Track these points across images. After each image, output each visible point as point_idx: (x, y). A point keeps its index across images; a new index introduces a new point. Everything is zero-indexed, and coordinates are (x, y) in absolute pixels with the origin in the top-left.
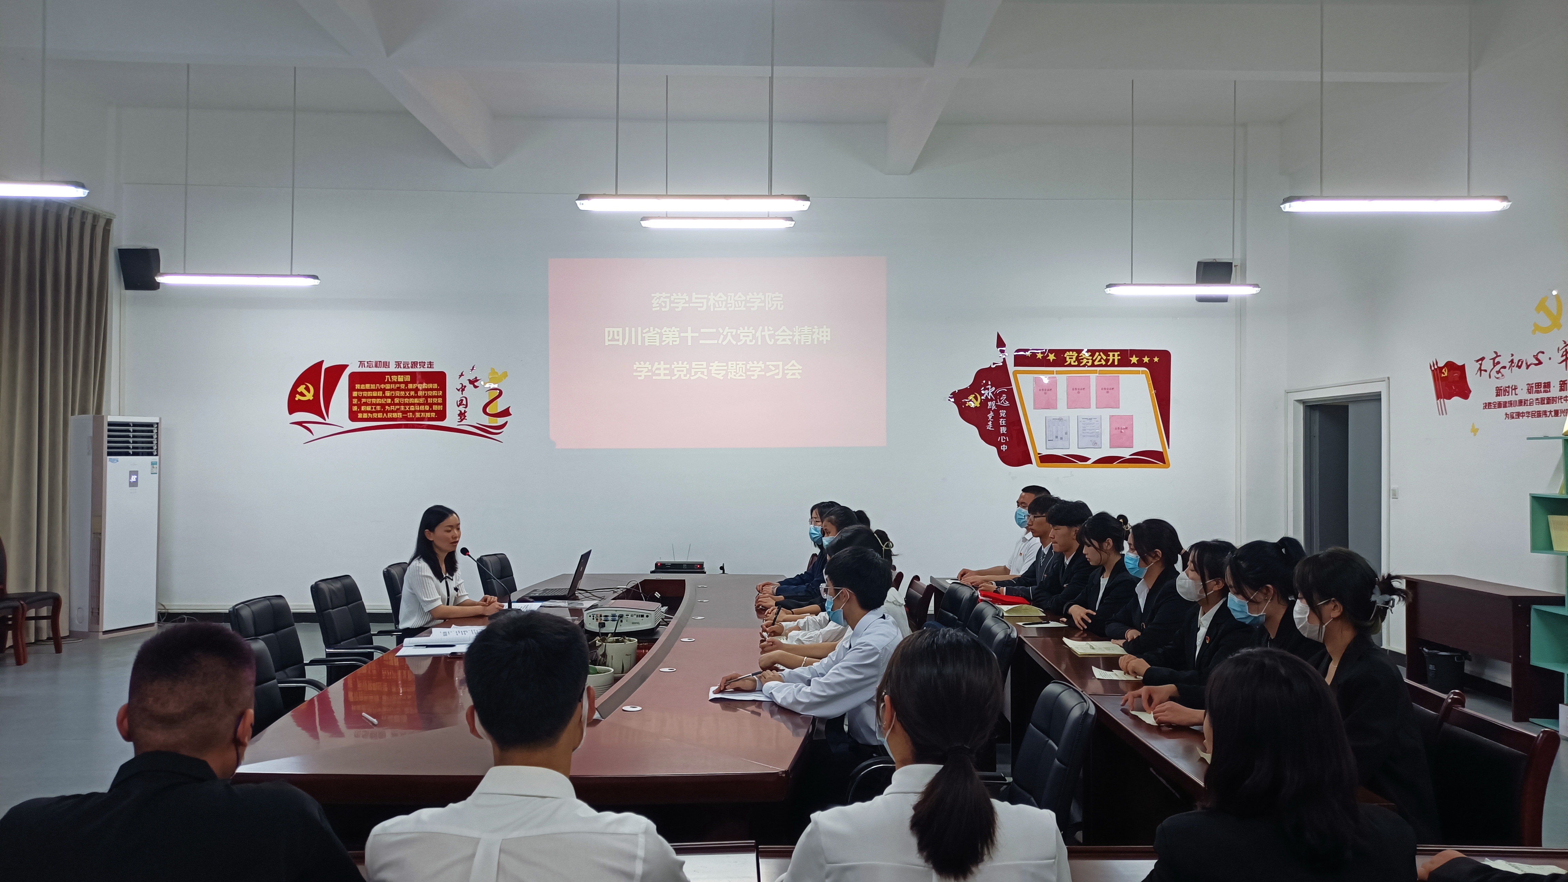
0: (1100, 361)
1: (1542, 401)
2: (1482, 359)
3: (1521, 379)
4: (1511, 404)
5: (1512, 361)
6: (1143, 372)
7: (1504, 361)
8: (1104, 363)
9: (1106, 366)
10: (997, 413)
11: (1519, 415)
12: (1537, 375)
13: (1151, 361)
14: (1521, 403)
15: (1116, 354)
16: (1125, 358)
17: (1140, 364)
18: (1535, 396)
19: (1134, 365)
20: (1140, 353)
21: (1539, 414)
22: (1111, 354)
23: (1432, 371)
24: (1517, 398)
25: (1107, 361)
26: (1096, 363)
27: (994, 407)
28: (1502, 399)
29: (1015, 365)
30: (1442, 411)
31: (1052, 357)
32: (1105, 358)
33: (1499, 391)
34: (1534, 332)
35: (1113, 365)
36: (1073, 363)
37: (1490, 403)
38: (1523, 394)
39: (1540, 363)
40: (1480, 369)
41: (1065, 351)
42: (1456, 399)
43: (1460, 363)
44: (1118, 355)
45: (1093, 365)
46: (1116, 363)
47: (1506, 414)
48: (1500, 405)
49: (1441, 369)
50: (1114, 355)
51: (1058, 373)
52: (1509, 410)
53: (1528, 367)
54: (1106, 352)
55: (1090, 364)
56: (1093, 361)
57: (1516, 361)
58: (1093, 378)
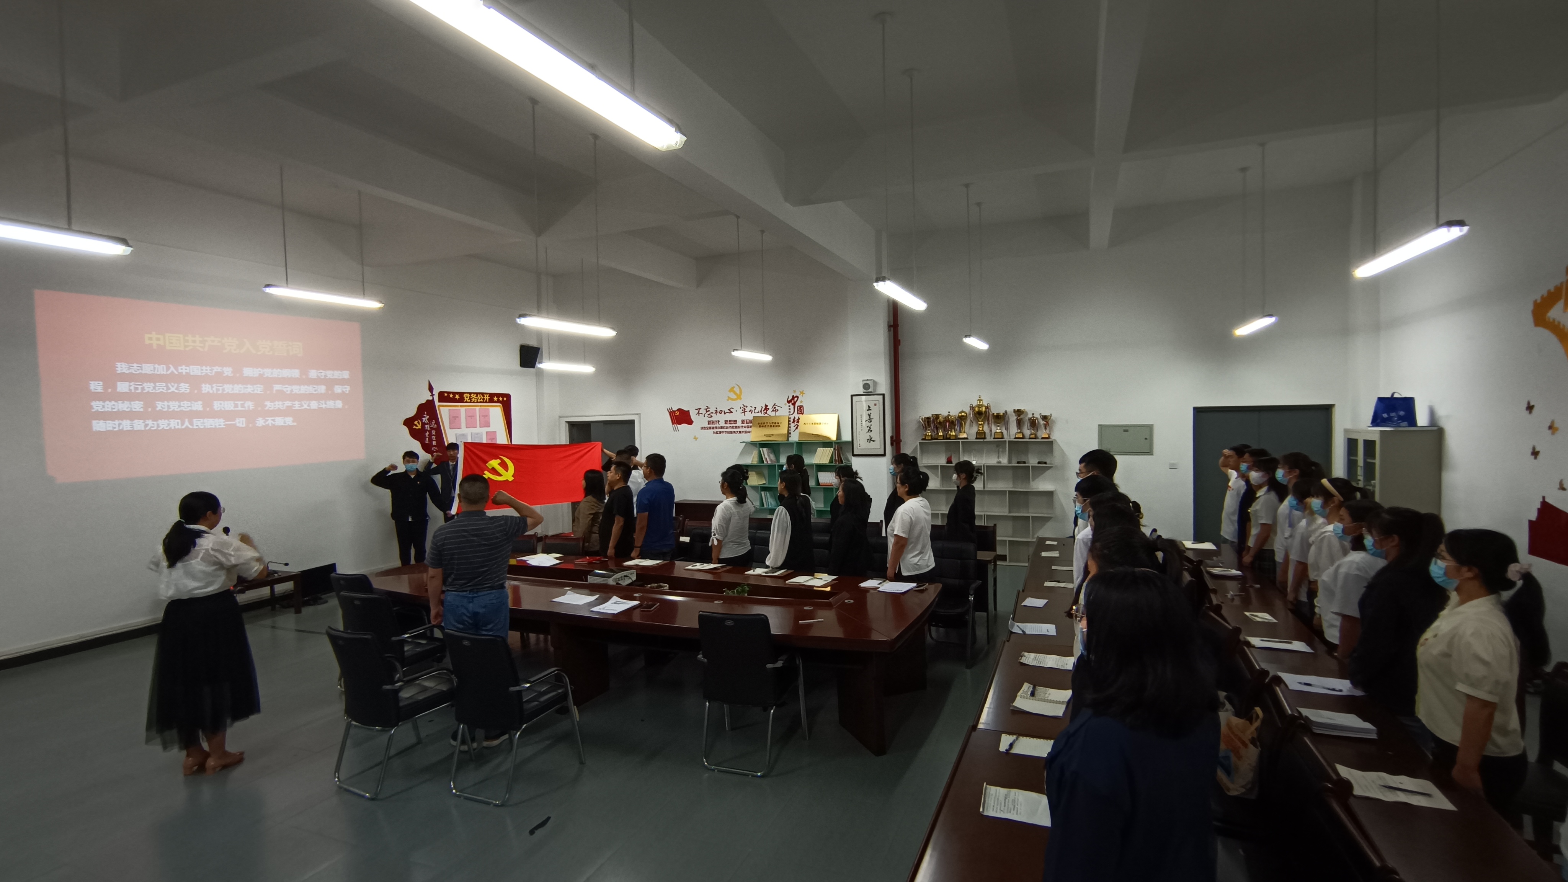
0: (480, 400)
1: (733, 427)
2: (700, 409)
3: (722, 418)
4: (716, 428)
5: (716, 411)
6: (499, 406)
7: (712, 410)
8: (482, 400)
9: (483, 402)
10: (430, 432)
11: (720, 432)
12: (729, 417)
13: (503, 399)
14: (722, 427)
15: (488, 395)
16: (492, 398)
17: (498, 401)
18: (729, 425)
19: (496, 402)
20: (498, 395)
21: (731, 432)
22: (485, 395)
23: (670, 412)
24: (720, 426)
25: (483, 399)
26: (479, 401)
27: (429, 429)
28: (711, 426)
29: (439, 402)
30: (676, 430)
31: (457, 397)
32: (482, 398)
33: (709, 422)
34: (728, 400)
35: (486, 402)
36: (468, 401)
37: (704, 427)
38: (722, 424)
39: (732, 412)
40: (699, 413)
41: (464, 393)
42: (684, 425)
43: (686, 409)
44: (489, 396)
45: (477, 402)
46: (488, 401)
47: (714, 432)
48: (710, 428)
49: (674, 411)
50: (486, 396)
51: (461, 406)
52: (715, 430)
53: (725, 413)
54: (483, 394)
55: (476, 401)
56: (477, 399)
57: (718, 411)
58: (478, 409)
